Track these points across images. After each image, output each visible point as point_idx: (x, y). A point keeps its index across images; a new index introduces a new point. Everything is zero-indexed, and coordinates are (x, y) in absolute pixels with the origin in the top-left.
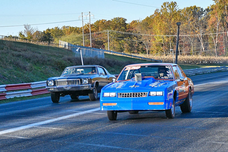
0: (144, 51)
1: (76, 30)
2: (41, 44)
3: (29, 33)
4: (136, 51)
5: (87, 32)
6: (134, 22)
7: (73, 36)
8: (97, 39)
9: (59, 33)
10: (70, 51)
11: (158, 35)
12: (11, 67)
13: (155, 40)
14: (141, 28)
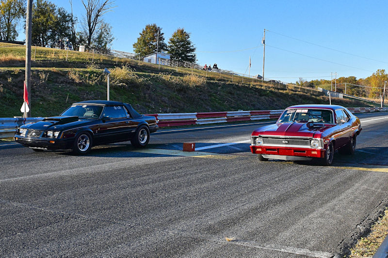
0: (365, 96)
1: (328, 82)
2: (308, 88)
3: (302, 82)
4: (361, 95)
5: (334, 83)
6: (361, 79)
7: (326, 85)
8: (339, 88)
9: (318, 83)
10: (324, 93)
11: (374, 87)
12: (290, 100)
13: (372, 90)
14: (364, 83)
